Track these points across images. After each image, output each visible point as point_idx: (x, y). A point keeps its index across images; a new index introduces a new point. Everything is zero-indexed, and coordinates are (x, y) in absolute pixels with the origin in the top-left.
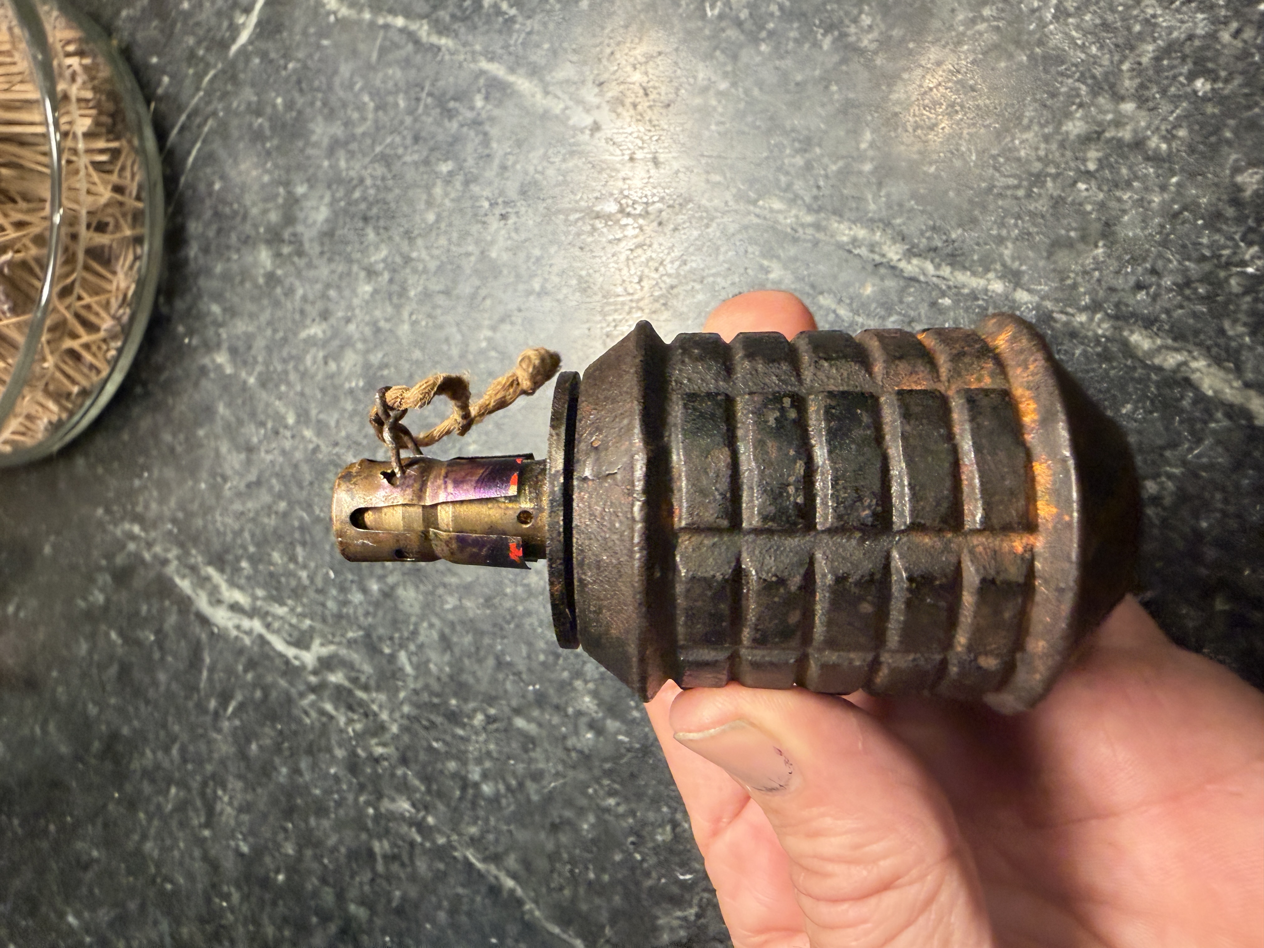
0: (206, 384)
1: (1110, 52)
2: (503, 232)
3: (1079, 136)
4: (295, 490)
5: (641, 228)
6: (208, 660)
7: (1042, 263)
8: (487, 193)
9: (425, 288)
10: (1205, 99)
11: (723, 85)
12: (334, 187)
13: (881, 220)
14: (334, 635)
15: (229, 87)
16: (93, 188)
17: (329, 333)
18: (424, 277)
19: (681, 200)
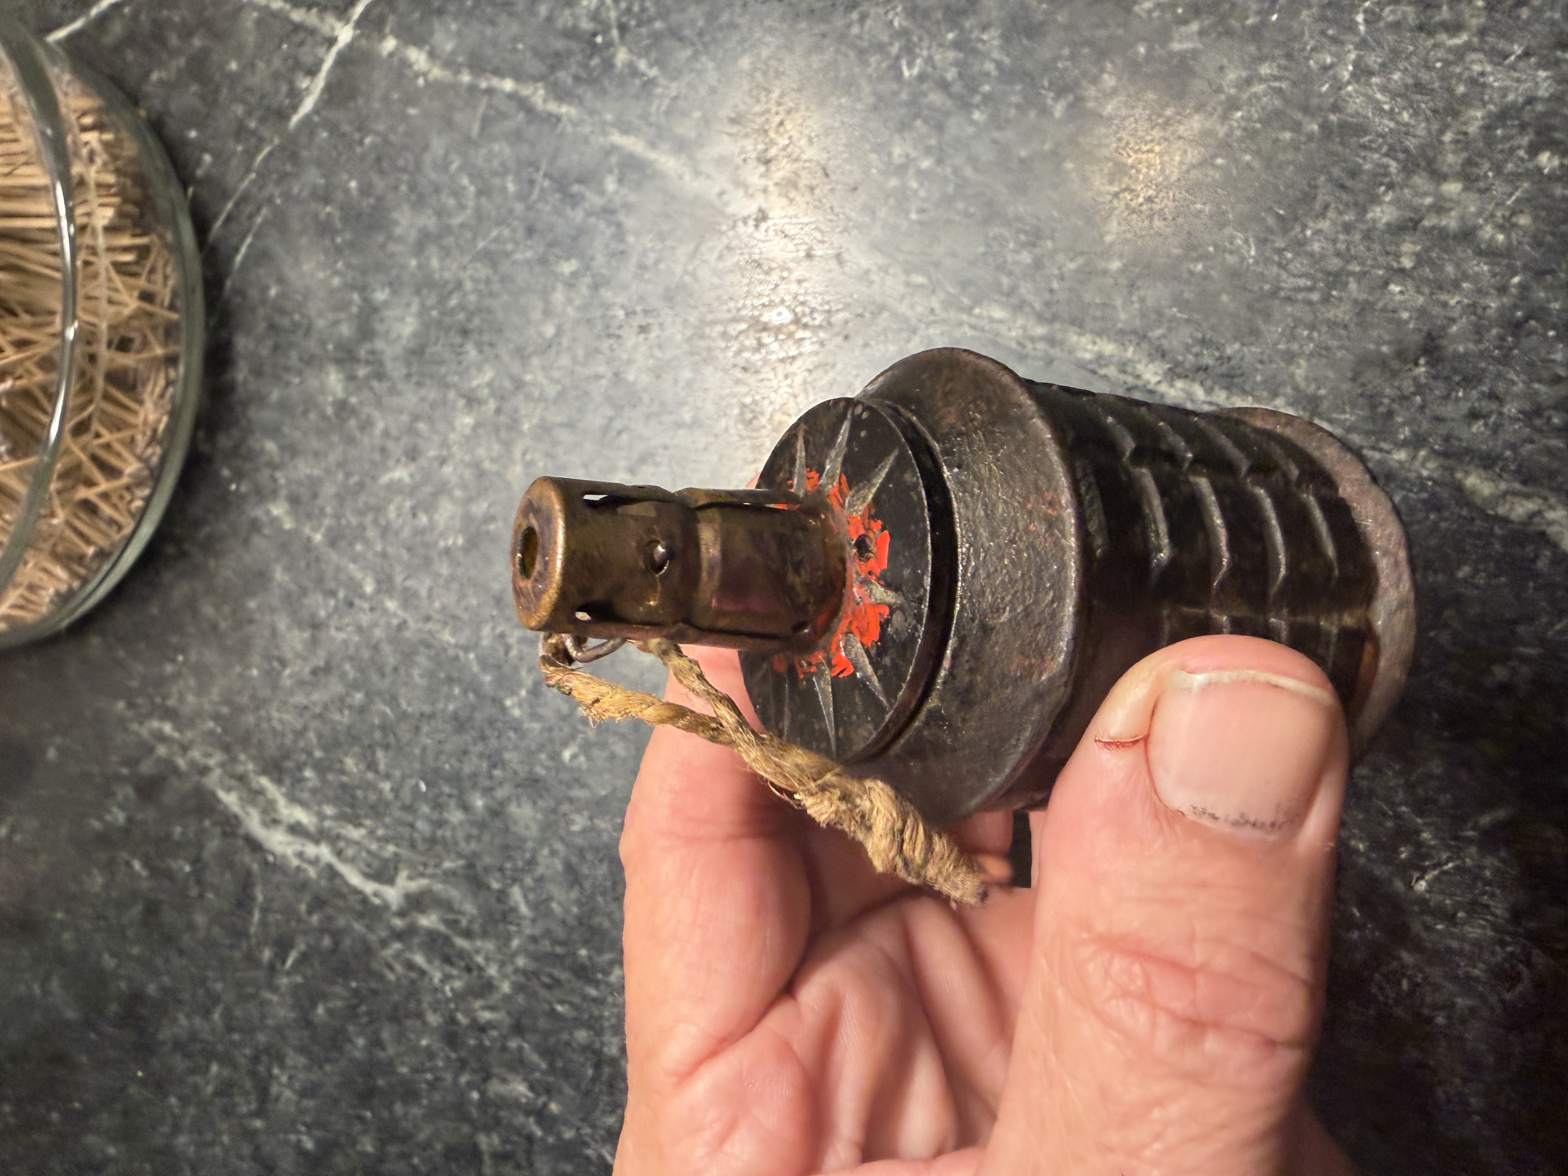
0: (257, 541)
1: (1427, 120)
2: (643, 349)
3: (1388, 224)
4: (374, 677)
5: (822, 344)
6: (260, 898)
7: (1345, 386)
8: (621, 299)
9: (543, 419)
10: (1552, 178)
11: (926, 164)
12: (425, 292)
13: (1134, 332)
14: (425, 865)
15: (289, 168)
16: (116, 296)
17: (418, 477)
18: (541, 406)
19: (872, 307)
